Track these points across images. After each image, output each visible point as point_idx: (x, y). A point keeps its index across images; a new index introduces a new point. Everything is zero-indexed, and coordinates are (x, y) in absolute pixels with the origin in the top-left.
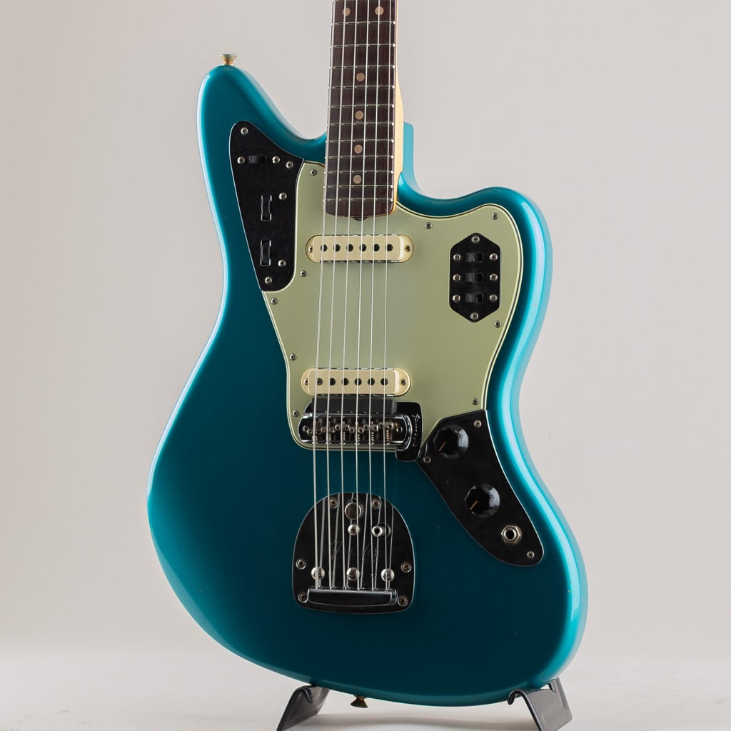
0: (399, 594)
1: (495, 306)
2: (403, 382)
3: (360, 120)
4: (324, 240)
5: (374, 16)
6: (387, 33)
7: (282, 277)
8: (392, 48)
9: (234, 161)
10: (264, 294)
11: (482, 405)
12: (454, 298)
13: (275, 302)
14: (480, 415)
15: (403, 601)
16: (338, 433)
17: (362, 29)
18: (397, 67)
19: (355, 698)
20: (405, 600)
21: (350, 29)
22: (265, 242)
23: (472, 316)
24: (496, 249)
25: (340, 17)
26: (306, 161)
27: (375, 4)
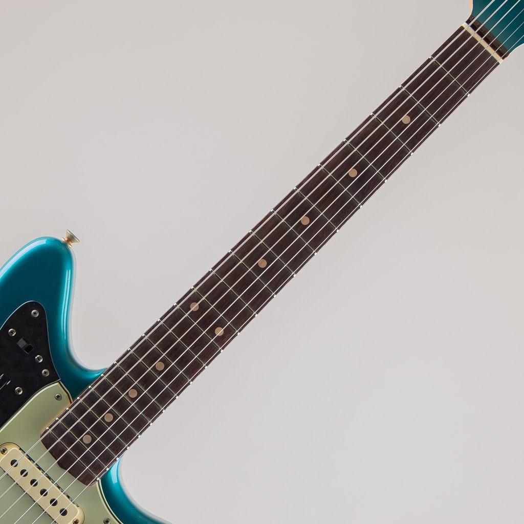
3: (130, 397)
5: (212, 332)
8: (203, 369)
9: (7, 327)
21: (186, 324)
25: (186, 307)
26: (60, 382)
27: (220, 324)
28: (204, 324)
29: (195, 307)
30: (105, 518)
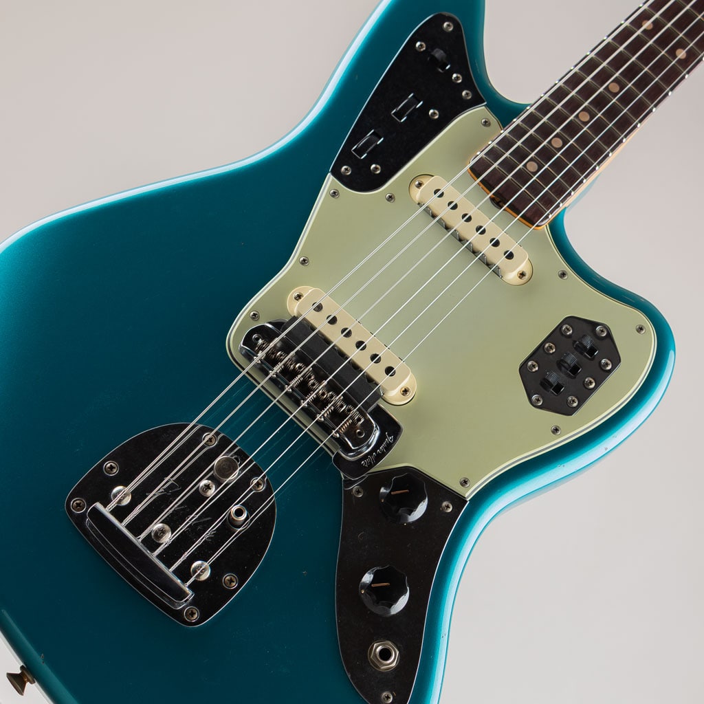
0: (194, 602)
1: (569, 411)
2: (405, 391)
3: (582, 121)
4: (446, 187)
5: (672, 52)
6: (672, 79)
7: (363, 181)
8: (667, 94)
9: (413, 41)
10: (330, 179)
11: (469, 493)
12: (530, 363)
13: (335, 194)
14: (459, 501)
15: (193, 614)
16: (294, 373)
17: (652, 52)
19: (18, 671)
20: (196, 616)
22: (377, 135)
23: (534, 397)
24: (616, 360)
25: (638, 23)
26: (486, 106)
27: (681, 45)
28: (663, 42)
29: (647, 25)
30: (559, 271)
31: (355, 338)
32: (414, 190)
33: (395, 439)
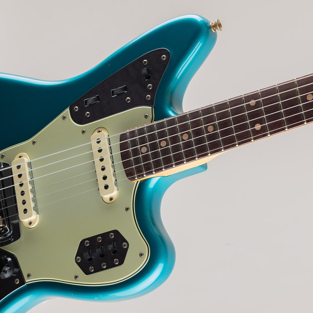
1: (87, 272)
2: (31, 223)
3: (182, 138)
4: (105, 139)
5: (253, 124)
6: (244, 138)
7: (79, 118)
8: (235, 145)
9: (144, 58)
10: (68, 110)
11: (28, 281)
12: (87, 241)
13: (64, 118)
17: (243, 118)
18: (223, 153)
21: (241, 110)
22: (99, 98)
23: (78, 257)
24: (121, 262)
26: (153, 107)
29: (252, 102)
30: (127, 206)
31: (23, 188)
32: (96, 133)
33: (14, 241)
